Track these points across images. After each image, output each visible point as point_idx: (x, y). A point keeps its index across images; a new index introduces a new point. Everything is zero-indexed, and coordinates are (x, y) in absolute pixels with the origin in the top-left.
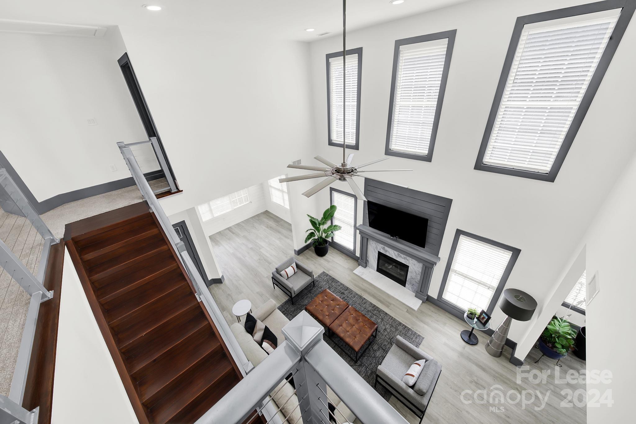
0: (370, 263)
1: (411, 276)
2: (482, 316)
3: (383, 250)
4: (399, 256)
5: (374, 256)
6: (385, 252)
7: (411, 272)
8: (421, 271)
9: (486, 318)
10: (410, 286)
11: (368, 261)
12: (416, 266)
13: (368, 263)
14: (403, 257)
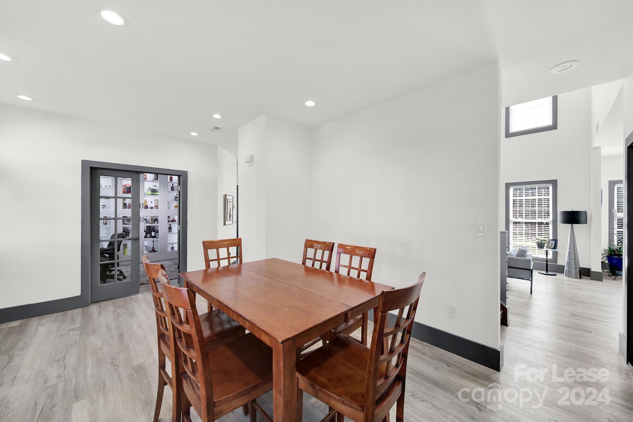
2: (550, 244)
9: (554, 242)
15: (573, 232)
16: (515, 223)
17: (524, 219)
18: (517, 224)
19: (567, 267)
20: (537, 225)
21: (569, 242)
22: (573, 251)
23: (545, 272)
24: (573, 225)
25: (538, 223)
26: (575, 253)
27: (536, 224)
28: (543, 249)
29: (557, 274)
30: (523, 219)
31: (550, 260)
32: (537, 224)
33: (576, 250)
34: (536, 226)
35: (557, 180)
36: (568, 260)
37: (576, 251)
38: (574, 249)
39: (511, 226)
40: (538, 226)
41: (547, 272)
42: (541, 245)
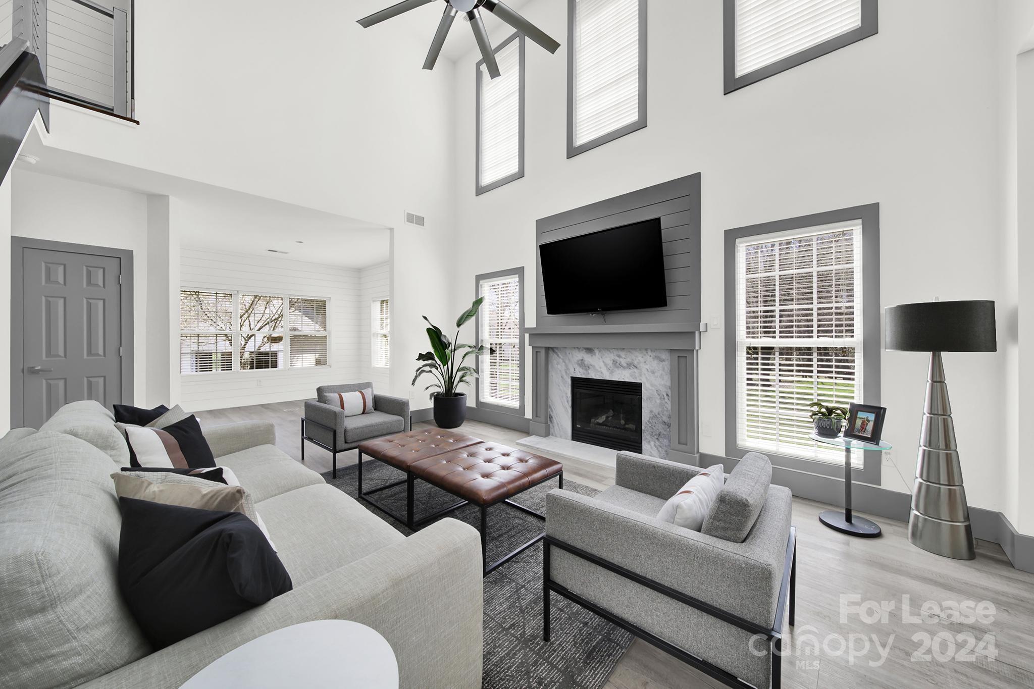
0: (555, 424)
1: (651, 412)
2: (859, 423)
3: (581, 370)
4: (617, 367)
5: (563, 397)
6: (586, 370)
7: (650, 398)
8: (669, 384)
9: (872, 417)
10: (652, 443)
11: (551, 417)
12: (656, 374)
13: (551, 425)
14: (625, 365)
15: (940, 382)
16: (752, 350)
17: (778, 339)
18: (757, 354)
19: (917, 509)
20: (815, 356)
21: (925, 417)
22: (942, 453)
23: (843, 525)
24: (939, 356)
25: (819, 349)
26: (949, 458)
27: (810, 354)
28: (836, 439)
29: (885, 528)
30: (774, 337)
31: (858, 471)
32: (815, 354)
33: (953, 447)
34: (811, 360)
35: (878, 203)
36: (921, 484)
37: (954, 454)
38: (947, 446)
39: (742, 359)
40: (819, 360)
41: (849, 519)
42: (830, 426)
